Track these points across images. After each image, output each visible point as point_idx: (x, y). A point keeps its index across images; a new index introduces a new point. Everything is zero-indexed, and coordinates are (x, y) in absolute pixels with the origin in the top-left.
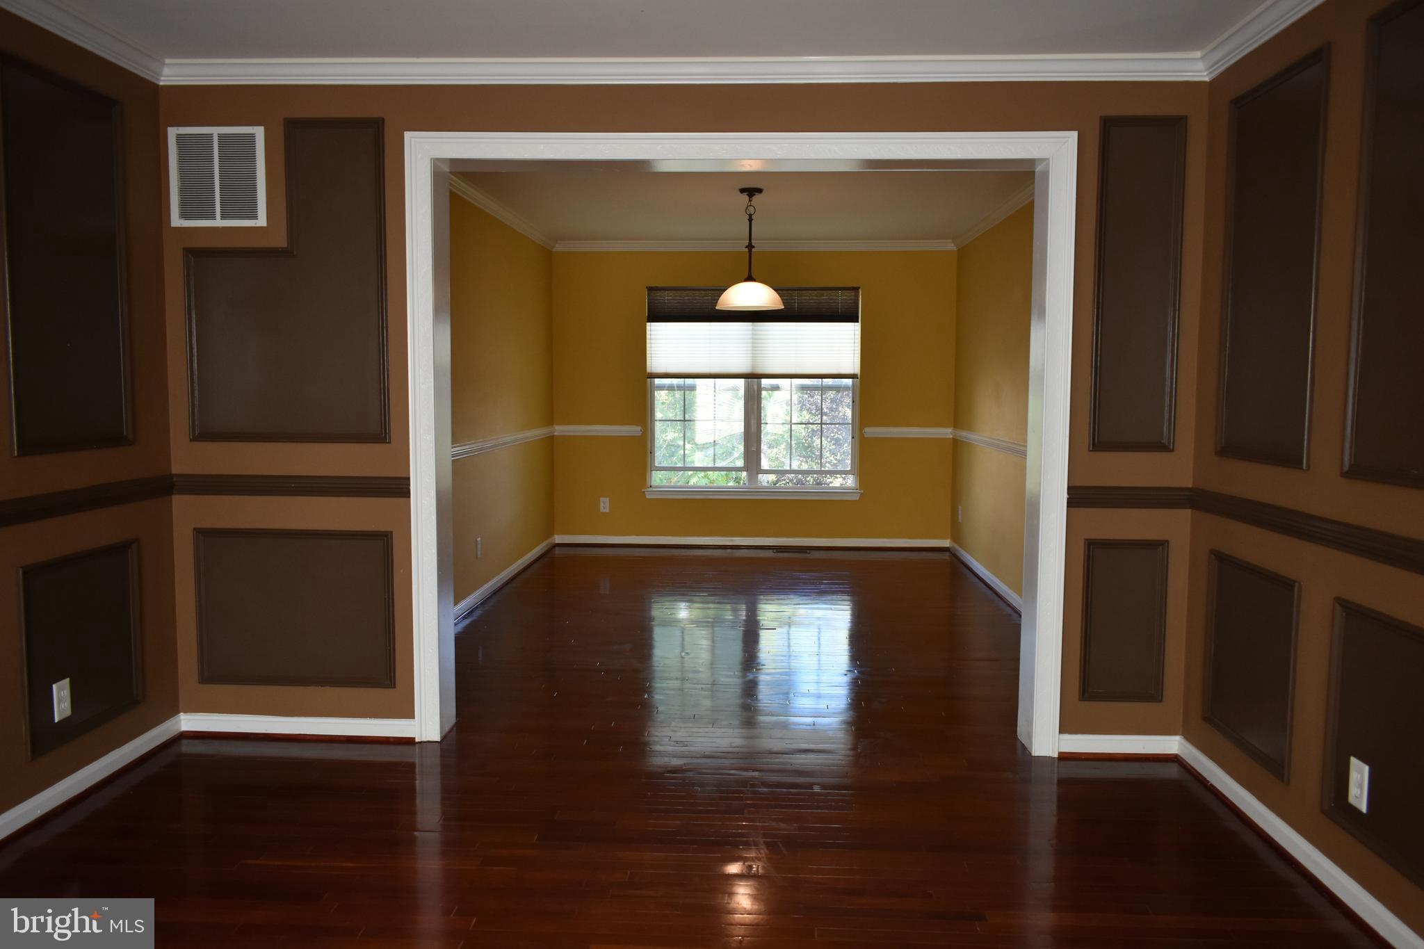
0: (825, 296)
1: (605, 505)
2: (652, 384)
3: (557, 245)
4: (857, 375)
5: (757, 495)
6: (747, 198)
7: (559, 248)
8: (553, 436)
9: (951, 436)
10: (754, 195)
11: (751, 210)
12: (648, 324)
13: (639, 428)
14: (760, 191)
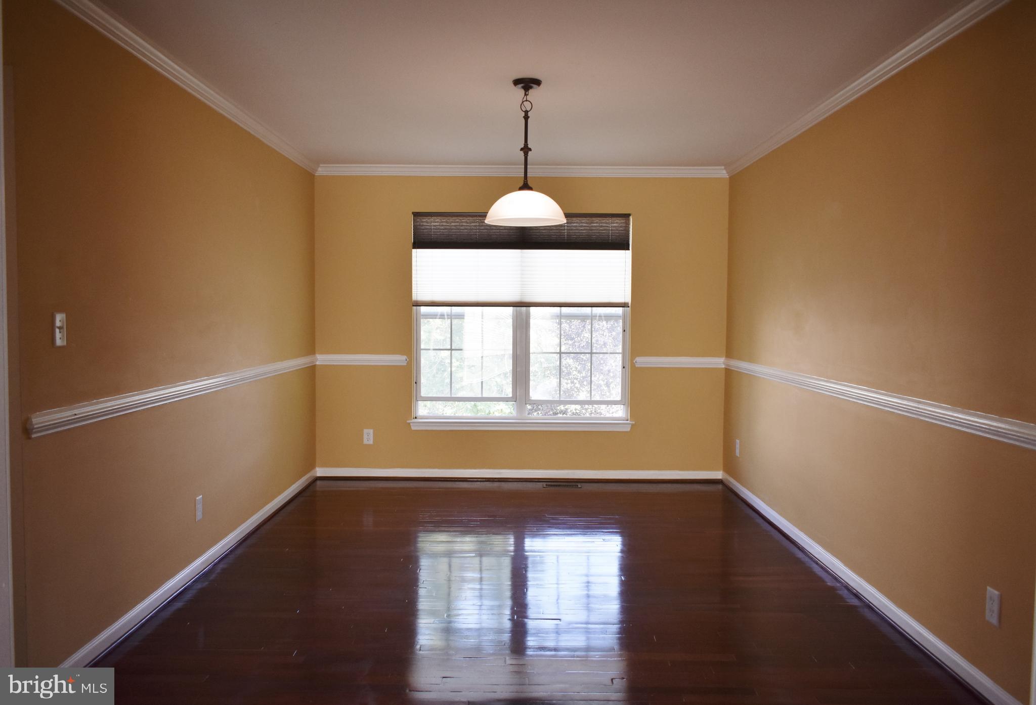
0: (596, 223)
1: (368, 436)
2: (417, 313)
3: (320, 169)
4: (628, 304)
5: (526, 426)
6: (523, 92)
7: (322, 171)
8: (315, 365)
9: (723, 366)
10: (531, 87)
11: (527, 106)
12: (414, 251)
13: (404, 357)
14: (537, 82)
